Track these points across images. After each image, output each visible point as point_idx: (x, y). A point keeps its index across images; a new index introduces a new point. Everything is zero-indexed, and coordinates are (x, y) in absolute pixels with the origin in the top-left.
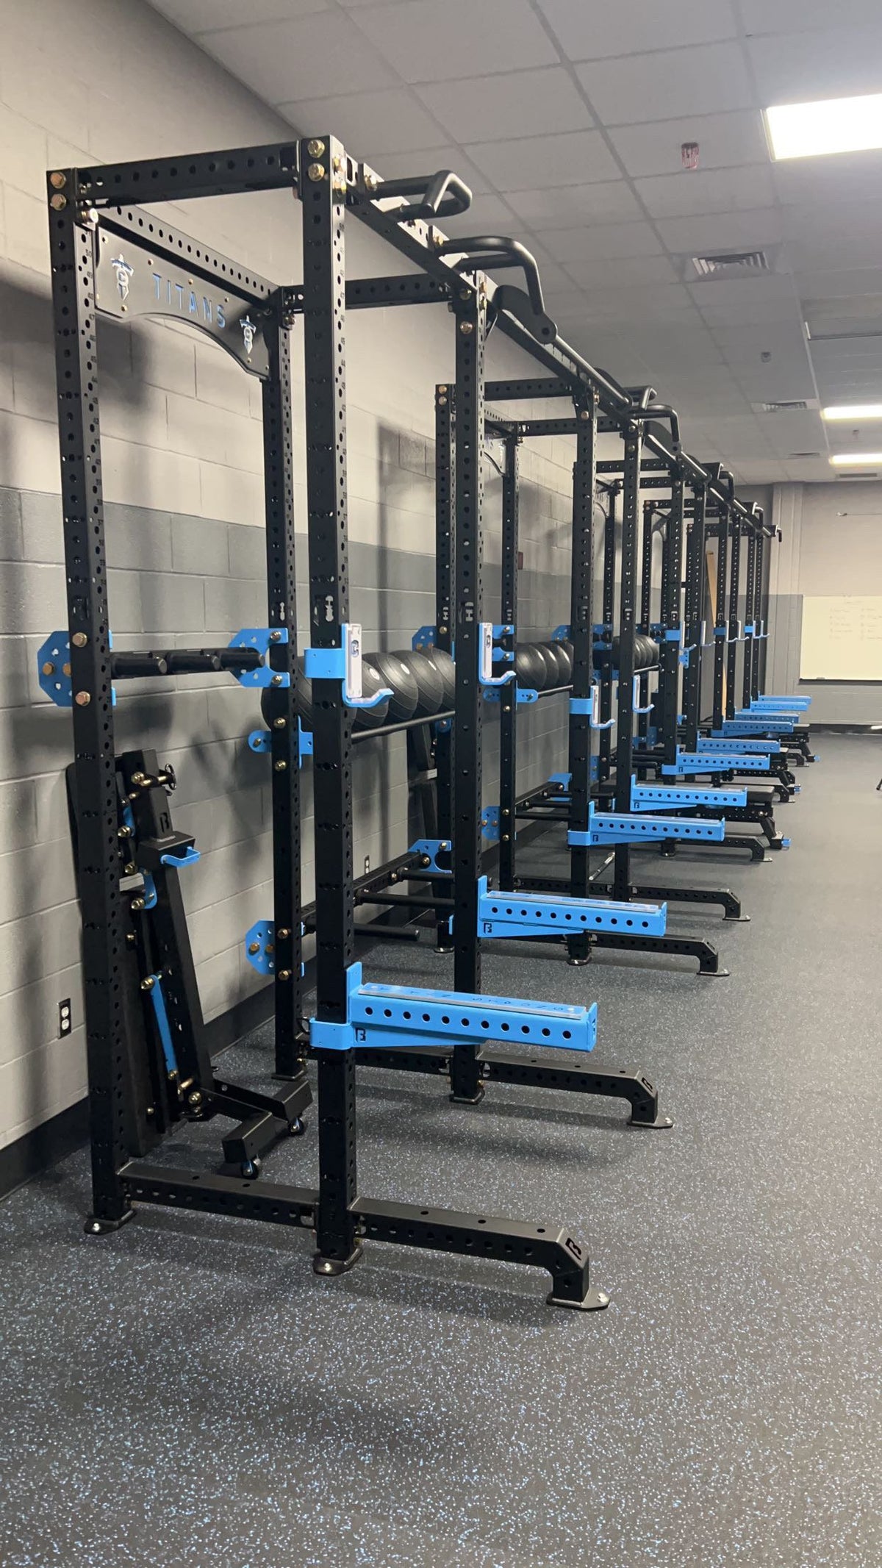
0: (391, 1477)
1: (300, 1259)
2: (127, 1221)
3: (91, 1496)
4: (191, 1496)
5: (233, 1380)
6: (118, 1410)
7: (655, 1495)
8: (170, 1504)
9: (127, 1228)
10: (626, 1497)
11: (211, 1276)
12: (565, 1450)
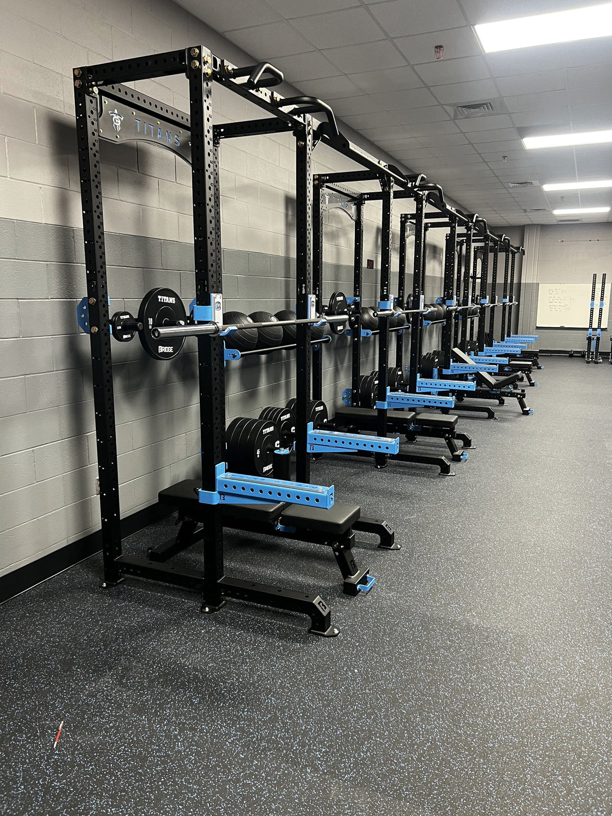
0: (205, 710)
1: (196, 605)
2: (120, 583)
3: (62, 710)
4: (108, 713)
5: (145, 660)
6: (88, 671)
7: (330, 727)
8: (97, 716)
9: (120, 586)
10: (315, 727)
11: (151, 611)
12: (293, 703)
